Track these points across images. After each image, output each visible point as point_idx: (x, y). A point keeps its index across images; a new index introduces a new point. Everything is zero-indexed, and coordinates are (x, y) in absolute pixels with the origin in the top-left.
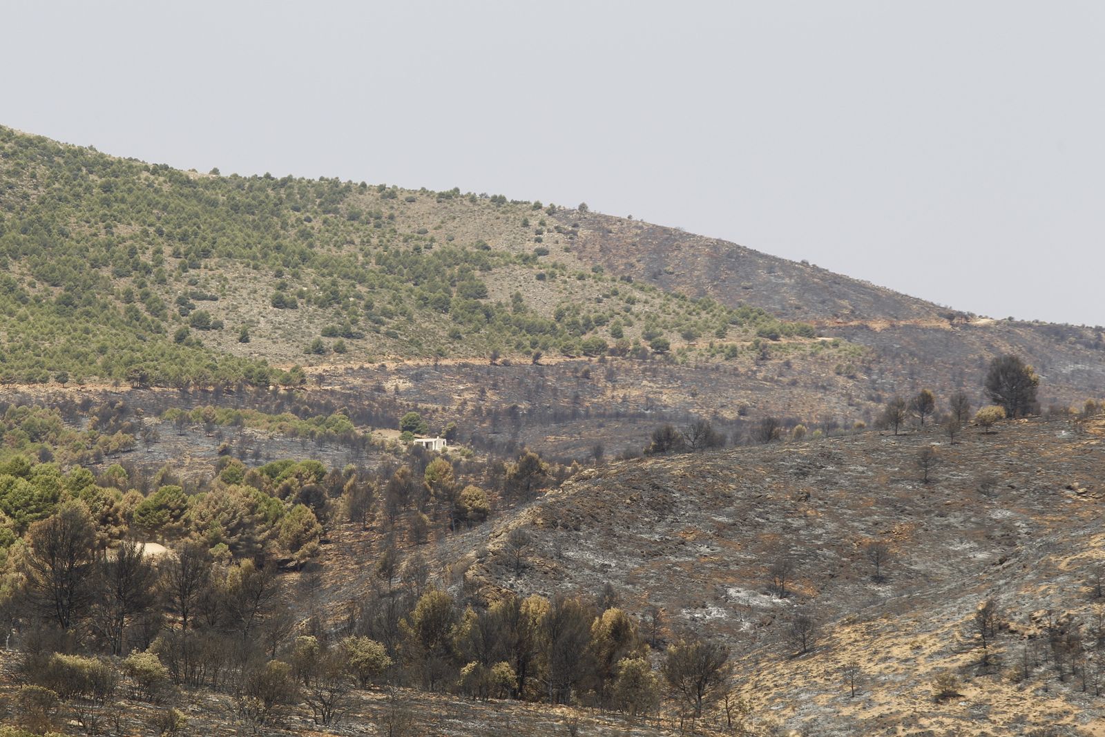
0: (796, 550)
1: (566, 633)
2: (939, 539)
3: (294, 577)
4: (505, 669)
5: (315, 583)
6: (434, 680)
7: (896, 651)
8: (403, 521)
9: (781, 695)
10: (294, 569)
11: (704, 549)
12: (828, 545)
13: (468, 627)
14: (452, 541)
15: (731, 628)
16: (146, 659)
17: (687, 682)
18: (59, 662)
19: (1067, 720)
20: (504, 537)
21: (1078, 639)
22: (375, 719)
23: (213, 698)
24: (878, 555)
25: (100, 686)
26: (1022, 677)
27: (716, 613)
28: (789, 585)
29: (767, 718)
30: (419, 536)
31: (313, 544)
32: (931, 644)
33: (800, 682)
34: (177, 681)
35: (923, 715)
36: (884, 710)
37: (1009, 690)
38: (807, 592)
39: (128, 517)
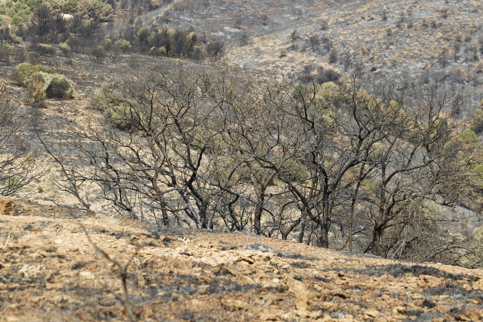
0: (242, 17)
1: (180, 39)
2: (281, 14)
3: (106, 23)
4: (163, 49)
5: (112, 25)
6: (143, 51)
7: (269, 44)
8: (136, 9)
9: (238, 56)
10: (106, 21)
11: (218, 16)
12: (251, 15)
13: (153, 37)
14: (149, 14)
15: (225, 38)
16: (64, 45)
17: (213, 52)
18: (40, 46)
19: (315, 62)
20: (163, 13)
21: (318, 40)
22: (127, 62)
23: (82, 56)
24: (265, 18)
25: (51, 52)
26: (303, 51)
27: (221, 34)
28: (241, 26)
29: (234, 62)
30: (140, 13)
31: (112, 14)
32: (279, 42)
33: (243, 52)
34: (73, 51)
35: (276, 61)
36: (266, 60)
37: (300, 54)
38: (246, 28)
39: (61, 7)
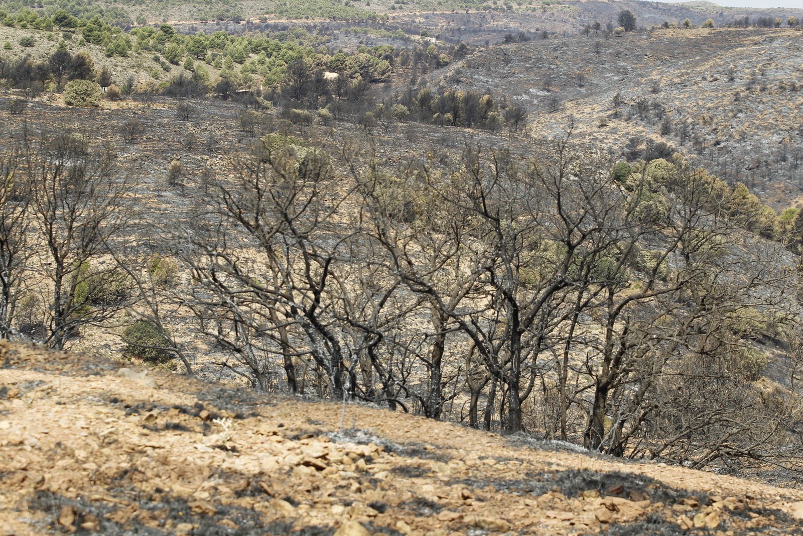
0: (553, 76)
1: (471, 103)
2: (602, 72)
3: (382, 84)
4: (449, 116)
6: (425, 119)
7: (586, 110)
8: (419, 66)
9: (546, 125)
10: (382, 82)
11: (522, 76)
12: (564, 74)
13: (436, 101)
14: (436, 72)
15: (531, 103)
16: (324, 111)
17: (512, 121)
18: (294, 112)
19: (643, 134)
20: (453, 71)
21: (647, 106)
22: (403, 132)
23: (347, 125)
24: (581, 78)
25: (308, 120)
26: (629, 119)
27: (525, 97)
28: (550, 88)
29: (542, 133)
30: (425, 71)
31: (389, 73)
32: (598, 108)
33: (553, 121)
34: (335, 119)
35: (595, 132)
36: (581, 130)
37: (624, 124)
38: (557, 90)
39: (326, 64)
